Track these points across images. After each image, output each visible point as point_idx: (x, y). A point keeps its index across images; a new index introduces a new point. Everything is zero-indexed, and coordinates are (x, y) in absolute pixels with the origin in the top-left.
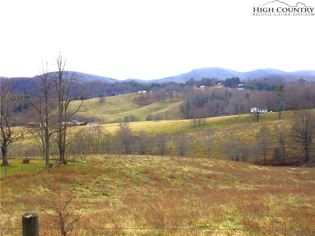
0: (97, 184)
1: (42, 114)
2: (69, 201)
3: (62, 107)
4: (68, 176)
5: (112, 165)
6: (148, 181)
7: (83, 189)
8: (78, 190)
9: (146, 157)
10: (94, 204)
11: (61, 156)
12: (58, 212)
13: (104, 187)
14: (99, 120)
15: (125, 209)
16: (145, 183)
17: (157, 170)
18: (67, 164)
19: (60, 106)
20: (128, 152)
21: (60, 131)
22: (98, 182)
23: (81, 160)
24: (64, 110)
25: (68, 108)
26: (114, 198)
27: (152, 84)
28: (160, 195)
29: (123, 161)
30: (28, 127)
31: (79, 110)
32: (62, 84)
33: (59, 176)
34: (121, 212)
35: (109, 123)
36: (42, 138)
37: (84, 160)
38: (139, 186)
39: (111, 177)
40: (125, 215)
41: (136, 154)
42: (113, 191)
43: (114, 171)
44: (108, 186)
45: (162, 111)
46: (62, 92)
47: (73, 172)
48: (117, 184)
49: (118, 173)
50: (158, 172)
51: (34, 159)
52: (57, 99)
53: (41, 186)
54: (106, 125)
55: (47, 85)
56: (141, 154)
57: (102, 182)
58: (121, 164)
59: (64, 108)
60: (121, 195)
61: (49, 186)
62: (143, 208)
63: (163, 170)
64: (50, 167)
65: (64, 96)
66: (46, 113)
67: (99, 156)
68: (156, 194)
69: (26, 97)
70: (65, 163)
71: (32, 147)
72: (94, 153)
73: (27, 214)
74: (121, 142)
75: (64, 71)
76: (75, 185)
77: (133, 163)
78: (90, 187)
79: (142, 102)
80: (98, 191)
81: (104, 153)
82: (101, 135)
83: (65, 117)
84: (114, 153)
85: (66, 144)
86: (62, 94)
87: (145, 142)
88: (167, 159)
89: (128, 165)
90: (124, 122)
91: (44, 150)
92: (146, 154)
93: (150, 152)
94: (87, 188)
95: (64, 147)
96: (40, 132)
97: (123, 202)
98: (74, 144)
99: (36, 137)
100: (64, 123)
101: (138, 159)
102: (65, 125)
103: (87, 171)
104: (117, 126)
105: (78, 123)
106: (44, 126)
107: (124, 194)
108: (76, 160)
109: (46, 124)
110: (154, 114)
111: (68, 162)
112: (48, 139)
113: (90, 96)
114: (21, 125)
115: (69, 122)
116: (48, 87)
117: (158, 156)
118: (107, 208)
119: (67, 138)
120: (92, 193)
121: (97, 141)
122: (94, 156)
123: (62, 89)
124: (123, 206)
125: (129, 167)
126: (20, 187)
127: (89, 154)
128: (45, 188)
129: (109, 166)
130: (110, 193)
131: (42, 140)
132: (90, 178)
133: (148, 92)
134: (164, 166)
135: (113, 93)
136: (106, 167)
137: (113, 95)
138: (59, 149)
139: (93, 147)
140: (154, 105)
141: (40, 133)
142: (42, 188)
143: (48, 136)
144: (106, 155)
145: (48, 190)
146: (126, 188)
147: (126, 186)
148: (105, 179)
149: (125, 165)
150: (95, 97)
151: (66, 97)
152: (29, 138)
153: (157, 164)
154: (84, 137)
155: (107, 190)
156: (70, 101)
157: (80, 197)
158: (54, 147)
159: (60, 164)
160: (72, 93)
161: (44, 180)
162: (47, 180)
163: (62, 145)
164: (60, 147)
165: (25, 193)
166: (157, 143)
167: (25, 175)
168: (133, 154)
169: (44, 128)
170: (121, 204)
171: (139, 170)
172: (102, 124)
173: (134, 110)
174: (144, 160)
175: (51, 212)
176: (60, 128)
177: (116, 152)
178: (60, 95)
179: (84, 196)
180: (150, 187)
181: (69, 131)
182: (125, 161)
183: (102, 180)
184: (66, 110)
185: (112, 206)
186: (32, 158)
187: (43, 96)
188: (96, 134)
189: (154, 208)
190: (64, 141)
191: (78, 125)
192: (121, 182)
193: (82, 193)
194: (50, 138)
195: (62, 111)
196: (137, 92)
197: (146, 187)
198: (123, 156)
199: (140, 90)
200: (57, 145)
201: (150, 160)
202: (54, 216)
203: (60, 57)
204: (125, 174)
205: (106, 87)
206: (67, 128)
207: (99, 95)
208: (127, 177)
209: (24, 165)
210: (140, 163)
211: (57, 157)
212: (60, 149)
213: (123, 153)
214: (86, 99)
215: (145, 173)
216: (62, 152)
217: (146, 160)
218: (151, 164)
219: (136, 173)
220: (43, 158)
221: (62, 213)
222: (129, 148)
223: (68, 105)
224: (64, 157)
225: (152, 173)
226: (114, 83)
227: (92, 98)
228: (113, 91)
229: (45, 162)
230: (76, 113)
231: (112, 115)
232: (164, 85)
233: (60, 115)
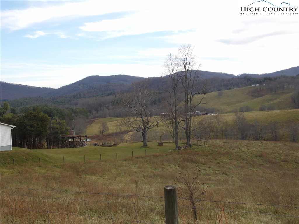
0: (218, 165)
1: (172, 107)
2: (196, 178)
3: (188, 100)
4: (194, 157)
5: (230, 148)
6: (263, 164)
7: (206, 169)
8: (202, 169)
9: (260, 142)
10: (216, 181)
11: (187, 140)
12: (187, 186)
13: (223, 167)
14: (218, 110)
15: (243, 187)
16: (260, 165)
17: (271, 154)
18: (193, 147)
19: (186, 100)
20: (244, 138)
21: (186, 120)
22: (218, 163)
23: (203, 144)
24: (189, 103)
25: (192, 101)
26: (233, 177)
27: (265, 78)
28: (274, 176)
29: (239, 146)
30: (162, 117)
31: (201, 102)
32: (187, 81)
33: (186, 156)
34: (239, 189)
35: (226, 113)
36: (172, 126)
37: (206, 144)
38: (254, 168)
39: (229, 159)
40: (243, 192)
41: (251, 140)
42: (231, 171)
43: (232, 154)
44: (227, 167)
45: (274, 102)
46: (187, 88)
47: (198, 154)
48: (235, 165)
49: (236, 156)
50: (271, 156)
51: (166, 142)
52: (184, 93)
53: (172, 164)
54: (224, 115)
55: (175, 83)
56: (255, 139)
57: (222, 163)
58: (237, 148)
59: (189, 101)
60: (239, 175)
61: (179, 164)
62: (258, 187)
63: (277, 154)
64: (179, 149)
65: (189, 91)
66: (175, 105)
67: (219, 141)
68: (271, 175)
69: (160, 93)
70: (191, 146)
71: (164, 133)
72: (214, 138)
73: (167, 187)
74: (237, 129)
75: (189, 70)
76: (199, 164)
77: (248, 148)
78: (212, 167)
79: (256, 94)
80: (219, 171)
81: (223, 139)
82: (220, 123)
83: (190, 108)
84: (231, 139)
85: (191, 130)
86: (187, 89)
87: (259, 130)
88: (280, 144)
89: (244, 149)
90: (240, 112)
91: (174, 135)
92: (260, 140)
93: (264, 138)
94: (210, 167)
95: (190, 133)
96: (171, 120)
97: (241, 180)
98: (198, 130)
99: (167, 125)
100: (189, 113)
101: (253, 144)
102: (190, 115)
103: (208, 154)
104: (234, 115)
105: (201, 113)
106: (174, 116)
107: (242, 174)
108: (199, 144)
109: (175, 114)
110: (267, 104)
111: (193, 146)
112: (177, 126)
113: (210, 91)
114: (156, 116)
115: (193, 113)
116: (176, 84)
117: (272, 141)
118: (227, 185)
119: (192, 125)
120: (214, 172)
121: (217, 128)
122: (214, 141)
123: (187, 85)
124: (241, 184)
125: (245, 151)
126: (157, 164)
127: (210, 139)
128: (176, 166)
129: (227, 149)
130: (229, 172)
131: (172, 127)
132: (211, 159)
133: (261, 85)
134: (277, 151)
135: (229, 87)
136: (225, 151)
137: (230, 89)
138: (185, 135)
139: (214, 133)
140: (267, 97)
141: (171, 122)
142: (173, 166)
143: (177, 124)
144: (225, 140)
145: (178, 168)
146: (243, 169)
147: (243, 167)
148: (224, 161)
149: (241, 149)
150: (214, 91)
151: (191, 92)
152: (162, 125)
153: (271, 148)
154: (206, 125)
155: (227, 170)
156: (194, 95)
157: (204, 175)
158: (182, 133)
159: (187, 147)
160: (195, 89)
161: (175, 159)
162: (177, 160)
163: (188, 131)
164: (186, 133)
165: (161, 170)
166: (270, 131)
167: (160, 155)
168: (249, 140)
169: (174, 117)
170: (239, 183)
171: (255, 154)
172: (220, 114)
173: (248, 102)
174: (259, 145)
175: (182, 186)
176: (186, 117)
177: (233, 138)
178: (186, 90)
179: (207, 174)
180: (265, 169)
181: (193, 120)
182: (242, 146)
183: (222, 162)
184: (190, 102)
185: (231, 184)
186: (165, 142)
187: (172, 91)
188: (215, 123)
189: (269, 187)
190: (190, 128)
191: (201, 115)
192: (239, 164)
193: (205, 171)
194: (178, 126)
195: (188, 103)
196: (251, 86)
197: (261, 169)
198: (240, 141)
199: (253, 83)
200: (184, 131)
201: (264, 145)
202: (185, 189)
203: (185, 60)
204: (242, 157)
205: (224, 82)
206: (192, 117)
207: (217, 89)
208: (243, 159)
209: (159, 147)
210: (255, 148)
211: (184, 141)
212: (187, 135)
213: (239, 139)
214: (207, 93)
215: (260, 156)
216: (188, 137)
217: (260, 145)
218: (265, 149)
219: (252, 157)
220: (173, 142)
221: (191, 187)
222: (245, 134)
223: (192, 98)
224: (190, 141)
225: (266, 157)
226: (230, 78)
227: (211, 92)
228: (229, 85)
229: (175, 145)
230: (199, 105)
231: (229, 106)
232: (276, 79)
233: (186, 107)
